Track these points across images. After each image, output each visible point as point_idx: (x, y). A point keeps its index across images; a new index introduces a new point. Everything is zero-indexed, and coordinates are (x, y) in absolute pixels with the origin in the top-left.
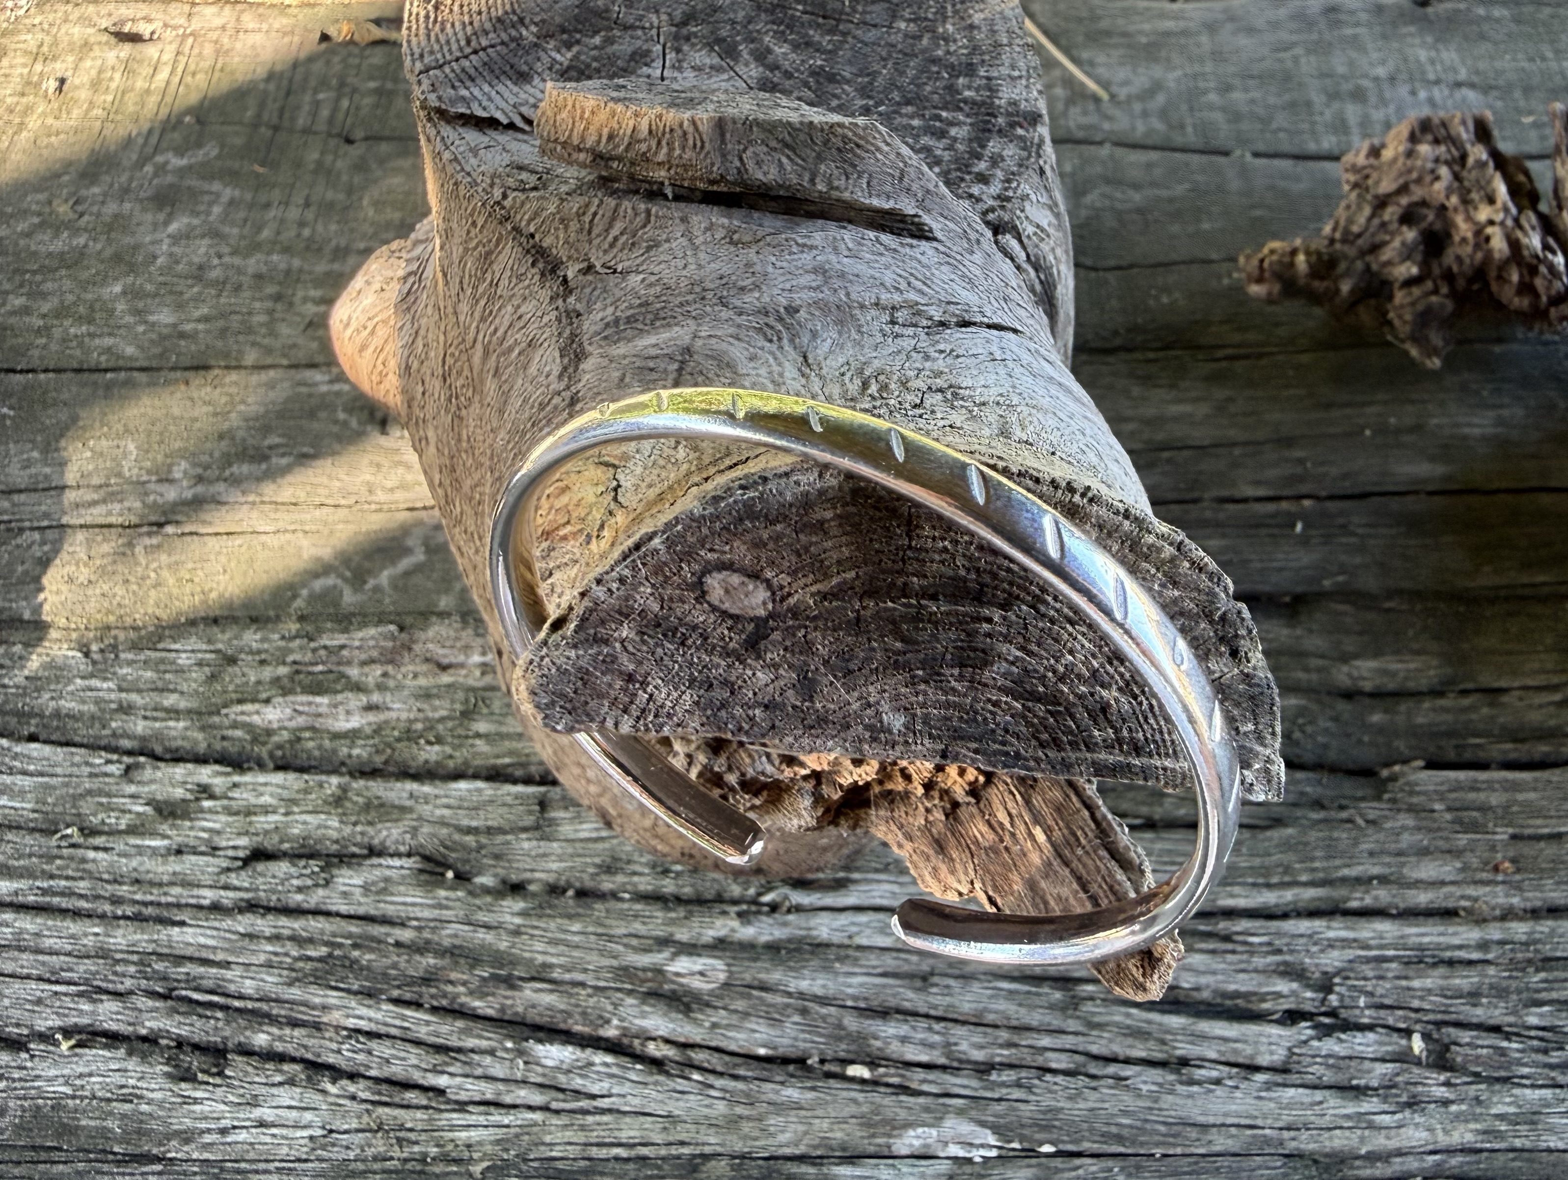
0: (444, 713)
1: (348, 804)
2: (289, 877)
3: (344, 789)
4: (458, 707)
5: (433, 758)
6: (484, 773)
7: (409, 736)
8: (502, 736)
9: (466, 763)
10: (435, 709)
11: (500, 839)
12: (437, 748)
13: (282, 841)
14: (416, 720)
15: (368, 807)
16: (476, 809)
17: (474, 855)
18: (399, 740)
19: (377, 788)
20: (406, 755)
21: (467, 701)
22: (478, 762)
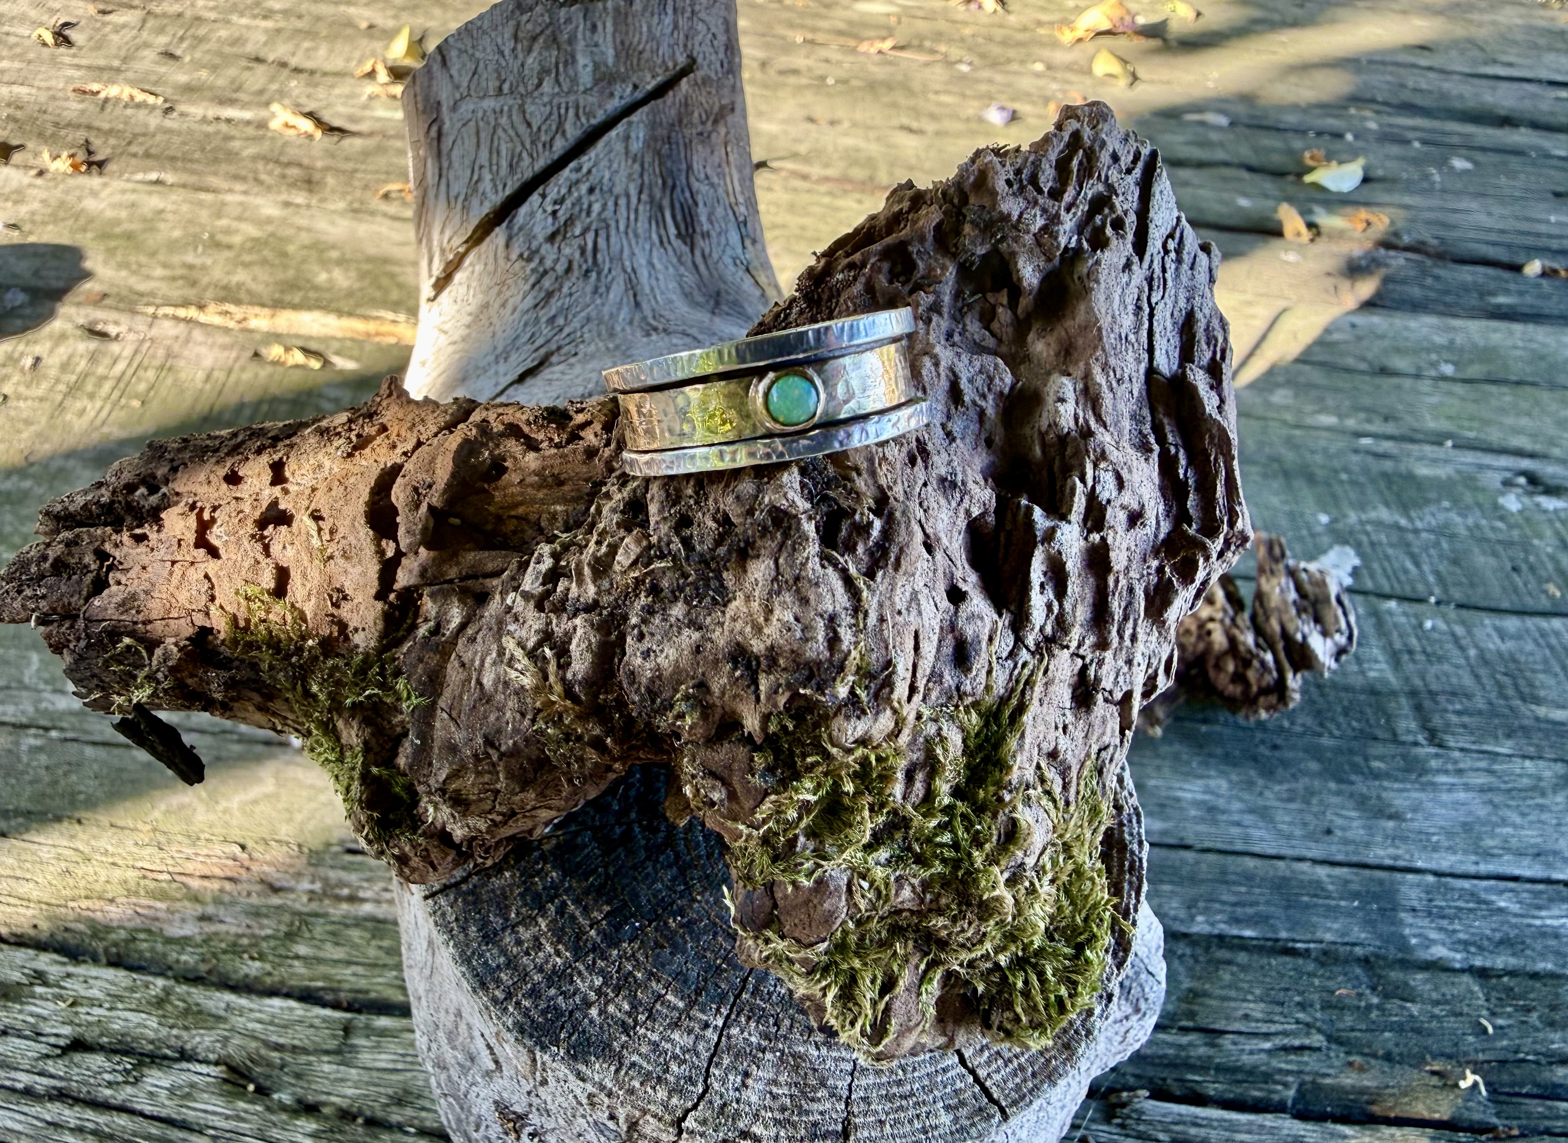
0: (269, 932)
1: (169, 1008)
2: (103, 1071)
3: (167, 991)
4: (283, 928)
5: (253, 973)
6: (297, 993)
7: (235, 949)
8: (319, 960)
9: (282, 982)
10: (262, 927)
11: (303, 1058)
12: (258, 964)
13: (102, 1035)
14: (243, 935)
15: (187, 1012)
16: (285, 1027)
17: (276, 1072)
18: (225, 952)
19: (199, 995)
20: (229, 968)
21: (292, 924)
22: (293, 983)
